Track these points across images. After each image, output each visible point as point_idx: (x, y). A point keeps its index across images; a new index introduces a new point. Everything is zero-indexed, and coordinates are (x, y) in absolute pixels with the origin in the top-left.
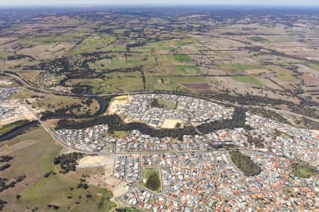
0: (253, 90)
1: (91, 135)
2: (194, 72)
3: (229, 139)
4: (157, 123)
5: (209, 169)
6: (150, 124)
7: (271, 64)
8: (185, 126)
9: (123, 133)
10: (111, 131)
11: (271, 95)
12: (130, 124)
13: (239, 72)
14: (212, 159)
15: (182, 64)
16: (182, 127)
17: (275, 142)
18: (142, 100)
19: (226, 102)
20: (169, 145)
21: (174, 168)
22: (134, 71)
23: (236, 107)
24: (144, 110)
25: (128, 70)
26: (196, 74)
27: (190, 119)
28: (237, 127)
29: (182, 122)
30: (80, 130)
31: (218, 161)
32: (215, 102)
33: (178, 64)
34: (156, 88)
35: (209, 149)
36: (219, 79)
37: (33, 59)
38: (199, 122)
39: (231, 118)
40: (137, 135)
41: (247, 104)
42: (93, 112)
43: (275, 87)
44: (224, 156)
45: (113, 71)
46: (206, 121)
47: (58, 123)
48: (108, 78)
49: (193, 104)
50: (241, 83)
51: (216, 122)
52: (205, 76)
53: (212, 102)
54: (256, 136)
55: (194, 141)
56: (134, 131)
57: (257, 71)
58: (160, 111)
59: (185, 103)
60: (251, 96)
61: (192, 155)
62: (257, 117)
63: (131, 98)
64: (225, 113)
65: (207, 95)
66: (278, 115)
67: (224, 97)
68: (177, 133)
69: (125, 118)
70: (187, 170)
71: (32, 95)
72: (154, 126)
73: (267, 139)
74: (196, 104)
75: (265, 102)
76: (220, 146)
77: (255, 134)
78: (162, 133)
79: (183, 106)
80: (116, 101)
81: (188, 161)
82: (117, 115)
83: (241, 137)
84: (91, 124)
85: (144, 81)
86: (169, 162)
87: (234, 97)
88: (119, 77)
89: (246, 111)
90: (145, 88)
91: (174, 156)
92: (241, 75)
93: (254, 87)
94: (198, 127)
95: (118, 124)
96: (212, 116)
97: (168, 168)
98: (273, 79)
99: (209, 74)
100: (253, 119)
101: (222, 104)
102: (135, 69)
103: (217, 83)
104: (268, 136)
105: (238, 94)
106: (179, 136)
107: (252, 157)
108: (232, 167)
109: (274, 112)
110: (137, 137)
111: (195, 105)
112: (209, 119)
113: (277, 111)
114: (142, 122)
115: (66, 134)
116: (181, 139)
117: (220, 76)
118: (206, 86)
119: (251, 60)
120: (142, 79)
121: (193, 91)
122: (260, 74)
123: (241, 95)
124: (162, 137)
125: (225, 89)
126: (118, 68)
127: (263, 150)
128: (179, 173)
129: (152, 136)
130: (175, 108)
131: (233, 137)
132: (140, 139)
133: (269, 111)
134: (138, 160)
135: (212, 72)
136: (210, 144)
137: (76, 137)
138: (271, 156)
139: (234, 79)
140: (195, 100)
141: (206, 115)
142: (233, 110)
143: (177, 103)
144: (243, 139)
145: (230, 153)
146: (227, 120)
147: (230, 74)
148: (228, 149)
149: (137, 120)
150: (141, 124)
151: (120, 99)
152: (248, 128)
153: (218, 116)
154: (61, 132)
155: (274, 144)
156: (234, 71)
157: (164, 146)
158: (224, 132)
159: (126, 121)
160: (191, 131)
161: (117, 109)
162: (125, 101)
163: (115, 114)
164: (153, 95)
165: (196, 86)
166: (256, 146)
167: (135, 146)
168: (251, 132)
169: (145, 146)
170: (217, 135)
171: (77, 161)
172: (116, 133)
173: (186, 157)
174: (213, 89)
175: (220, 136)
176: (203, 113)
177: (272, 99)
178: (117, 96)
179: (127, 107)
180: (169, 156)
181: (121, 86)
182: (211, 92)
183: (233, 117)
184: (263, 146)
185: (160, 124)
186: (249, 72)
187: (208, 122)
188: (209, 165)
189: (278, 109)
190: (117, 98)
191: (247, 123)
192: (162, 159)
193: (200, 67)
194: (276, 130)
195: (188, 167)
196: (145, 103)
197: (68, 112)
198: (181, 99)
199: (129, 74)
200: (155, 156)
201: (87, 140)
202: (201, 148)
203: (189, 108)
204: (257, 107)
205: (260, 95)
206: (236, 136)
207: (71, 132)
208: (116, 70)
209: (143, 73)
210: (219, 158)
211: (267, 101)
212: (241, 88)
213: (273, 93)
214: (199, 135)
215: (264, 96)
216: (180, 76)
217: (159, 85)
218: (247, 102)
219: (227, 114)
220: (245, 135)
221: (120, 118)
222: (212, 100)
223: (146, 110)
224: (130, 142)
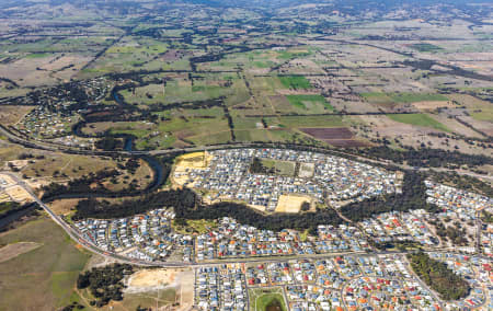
0: (429, 139)
1: (143, 228)
2: (320, 108)
3: (404, 231)
4: (265, 202)
5: (374, 288)
6: (253, 206)
7: (457, 91)
8: (318, 209)
9: (205, 224)
10: (181, 220)
11: (464, 148)
12: (216, 206)
13: (400, 106)
14: (378, 269)
15: (296, 93)
16: (313, 209)
17: (486, 234)
18: (232, 162)
19: (386, 163)
20: (295, 244)
21: (310, 288)
22: (210, 106)
23: (406, 171)
24: (237, 180)
25: (198, 105)
26: (325, 111)
27: (325, 195)
28: (413, 209)
29: (313, 201)
30: (122, 220)
31: (389, 273)
32: (366, 162)
33: (288, 92)
34: (256, 137)
35: (369, 251)
36: (367, 120)
37: (14, 84)
38: (343, 199)
39: (399, 191)
40: (233, 227)
41: (424, 166)
42: (143, 184)
43: (469, 133)
44: (400, 264)
45: (170, 107)
46: (355, 197)
47: (77, 207)
48: (163, 119)
49: (326, 167)
50: (408, 127)
51: (374, 199)
52: (341, 113)
53: (361, 161)
54: (451, 224)
55: (340, 237)
56: (226, 220)
57: (433, 105)
58: (269, 180)
59: (312, 166)
60: (429, 149)
61: (340, 263)
62: (447, 189)
63: (210, 157)
64: (387, 182)
65: (349, 150)
66: (483, 184)
67: (380, 152)
68: (307, 221)
69: (204, 194)
70: (334, 293)
71: (21, 153)
72: (262, 208)
73: (472, 230)
74: (333, 166)
75: (456, 161)
76: (388, 245)
77: (448, 220)
78: (279, 223)
79: (309, 170)
80: (182, 162)
81: (335, 275)
82: (189, 190)
83: (424, 227)
84: (141, 208)
85: (231, 125)
86: (299, 278)
87: (399, 153)
88: (183, 118)
89: (425, 177)
90: (234, 137)
91: (306, 265)
92: (405, 113)
93: (432, 134)
94: (343, 209)
95: (193, 207)
96: (365, 188)
97: (298, 289)
98: (465, 118)
99: (348, 111)
100: (441, 193)
101: (379, 165)
102: (211, 103)
103: (364, 127)
104: (471, 224)
105: (406, 147)
106: (311, 228)
107: (450, 263)
108: (416, 284)
109: (475, 180)
110: (233, 231)
111: (331, 169)
112: (360, 195)
113: (481, 178)
114: (238, 202)
115: (96, 229)
116: (315, 233)
117: (368, 114)
118: (345, 132)
119: (417, 84)
120: (226, 122)
121: (324, 142)
122: (439, 110)
123: (412, 148)
124: (280, 230)
125: (381, 138)
126: (179, 100)
127: (469, 250)
128: (320, 298)
129: (260, 228)
130: (296, 175)
131: (409, 226)
132: (237, 235)
133: (466, 177)
134: (240, 276)
135: (352, 106)
136: (370, 242)
137: (115, 233)
138: (485, 261)
139: (394, 119)
140: (330, 159)
141: (353, 186)
142: (401, 176)
143: (298, 164)
144: (429, 231)
145: (409, 257)
146: (393, 196)
147: (384, 109)
148: (403, 250)
149: (227, 198)
150: (236, 205)
151: (190, 160)
152: (434, 209)
153: (375, 189)
154: (86, 225)
155: (484, 239)
156: (392, 105)
157: (286, 247)
158: (391, 218)
159: (208, 200)
160: (331, 218)
161: (187, 178)
162: (201, 164)
163: (184, 188)
164: (251, 151)
165: (327, 134)
166: (454, 243)
167: (232, 247)
168: (441, 216)
169: (250, 247)
170: (380, 223)
171: (123, 281)
172: (192, 223)
173: (330, 267)
174: (358, 138)
175: (384, 225)
176: (348, 183)
177: (467, 156)
178: (185, 153)
179: (206, 175)
180: (297, 265)
181: (189, 135)
182: (358, 144)
183: (403, 189)
184: (466, 243)
185: (271, 205)
186: (419, 106)
187: (360, 199)
188: (373, 280)
189: (481, 173)
190: (185, 157)
191: (430, 200)
192: (285, 272)
193: (328, 99)
194: (483, 211)
195: (335, 285)
196: (238, 166)
197: (94, 186)
198: (305, 157)
199: (201, 111)
200: (273, 265)
201: (137, 238)
202: (355, 249)
203: (320, 173)
204: (445, 170)
205: (445, 148)
206: (413, 224)
207: (104, 223)
208: (177, 105)
209: (226, 110)
210: (390, 268)
211: (460, 158)
212: (409, 135)
213: (467, 146)
214: (347, 224)
215: (452, 149)
216: (295, 115)
217: (259, 132)
218: (425, 161)
219: (392, 183)
220: (431, 223)
221: (194, 195)
222: (359, 158)
223: (242, 179)
224: (220, 241)
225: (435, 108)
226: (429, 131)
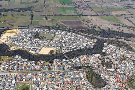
0: (113, 26)
2: (72, 13)
3: (88, 62)
4: (35, 50)
5: (68, 83)
6: (30, 51)
7: (131, 8)
8: (56, 53)
9: (8, 58)
11: (126, 31)
12: (15, 51)
13: (106, 13)
14: (72, 76)
15: (64, 6)
16: (54, 53)
17: (120, 64)
18: (27, 33)
19: (91, 36)
20: (42, 66)
21: (42, 83)
22: (26, 10)
23: (98, 39)
24: (27, 41)
25: (21, 10)
26: (74, 14)
27: (61, 47)
28: (95, 54)
29: (56, 50)
31: (76, 78)
32: (83, 35)
33: (61, 6)
34: (41, 24)
35: (72, 69)
36: (90, 18)
38: (69, 50)
39: (92, 47)
40: (19, 59)
41: (106, 37)
43: (129, 24)
44: (82, 75)
45: (8, 10)
46: (73, 49)
48: (3, 15)
49: (66, 37)
50: (106, 21)
51: (81, 50)
52: (80, 15)
53: (81, 35)
54: (108, 60)
55: (62, 64)
56: (17, 56)
57: (120, 13)
58: (40, 41)
59: (60, 36)
60: (111, 31)
61: (58, 74)
62: (112, 46)
63: (19, 31)
64: (89, 43)
65: (78, 30)
66: (127, 45)
67: (91, 31)
68: (50, 58)
69: (11, 46)
70: (51, 85)
72: (33, 52)
73: (115, 62)
74: (69, 36)
75: (120, 35)
76: (80, 67)
77: (108, 58)
78: (38, 58)
79: (58, 37)
80: (7, 33)
81: (54, 79)
82: (5, 44)
83: (97, 61)
85: (32, 19)
86: (39, 79)
87: (98, 32)
88: (12, 15)
89: (105, 42)
90: (31, 23)
91: (44, 74)
92: (107, 16)
93: (115, 25)
94: (67, 54)
95: (5, 51)
96: (79, 45)
97: (37, 84)
98: (131, 19)
99: (83, 14)
100: (108, 48)
101: (88, 37)
102: (26, 9)
103: (88, 21)
104: (116, 60)
105: (102, 30)
106: (50, 60)
107: (102, 75)
108: (85, 82)
109: (125, 43)
111: (67, 37)
112: (76, 48)
113: (127, 42)
114: (24, 50)
116: (52, 62)
117: (92, 16)
118: (80, 23)
119: (117, 4)
120: (30, 17)
121: (68, 27)
122: (121, 15)
123: (104, 30)
124: (38, 61)
125: (93, 26)
126: (13, 8)
127: (111, 70)
128: (45, 87)
129: (30, 60)
130: (52, 39)
131: (91, 60)
132: (19, 62)
133: (122, 42)
134: (15, 78)
135: (86, 12)
136: (73, 66)
138: (115, 74)
139: (101, 18)
140: (68, 34)
141: (74, 44)
142: (95, 41)
143: (55, 35)
145: (86, 72)
146: (89, 49)
147: (99, 14)
148: (85, 69)
149: (20, 48)
151: (10, 32)
152: (104, 54)
153: (83, 46)
155: (119, 66)
156: (102, 12)
157: (38, 67)
158: (85, 57)
159: (12, 49)
160: (60, 56)
161: (6, 40)
162: (14, 34)
163: (4, 43)
164: (37, 29)
165: (71, 23)
166: (106, 67)
167: (16, 67)
168: (105, 57)
169: (23, 67)
170: (80, 59)
172: (2, 57)
173: (53, 76)
174: (84, 25)
177: (125, 34)
178: (8, 29)
179: (14, 38)
180: (40, 75)
181: (13, 22)
182: (82, 28)
183: (94, 46)
184: (111, 67)
185: (38, 51)
186: (114, 13)
187: (75, 50)
188: (68, 81)
189: (128, 40)
190: (8, 31)
191: (104, 50)
192: (34, 77)
193: (77, 9)
194: (123, 56)
195: (52, 82)
196: (29, 35)
198: (59, 32)
199: (21, 13)
200: (30, 74)
202: (66, 69)
203: (62, 39)
204: (114, 39)
205: (118, 30)
206: (93, 60)
208: (11, 10)
209: (32, 13)
210: (77, 76)
211: (122, 34)
212: (105, 24)
213: (127, 29)
214: (66, 59)
215: (120, 31)
216: (61, 15)
217: (43, 22)
218: (107, 35)
219: (91, 44)
220: (100, 59)
221: (7, 46)
222: (81, 33)
223: (29, 41)
224: (11, 65)
225: (120, 14)
226: (114, 23)
